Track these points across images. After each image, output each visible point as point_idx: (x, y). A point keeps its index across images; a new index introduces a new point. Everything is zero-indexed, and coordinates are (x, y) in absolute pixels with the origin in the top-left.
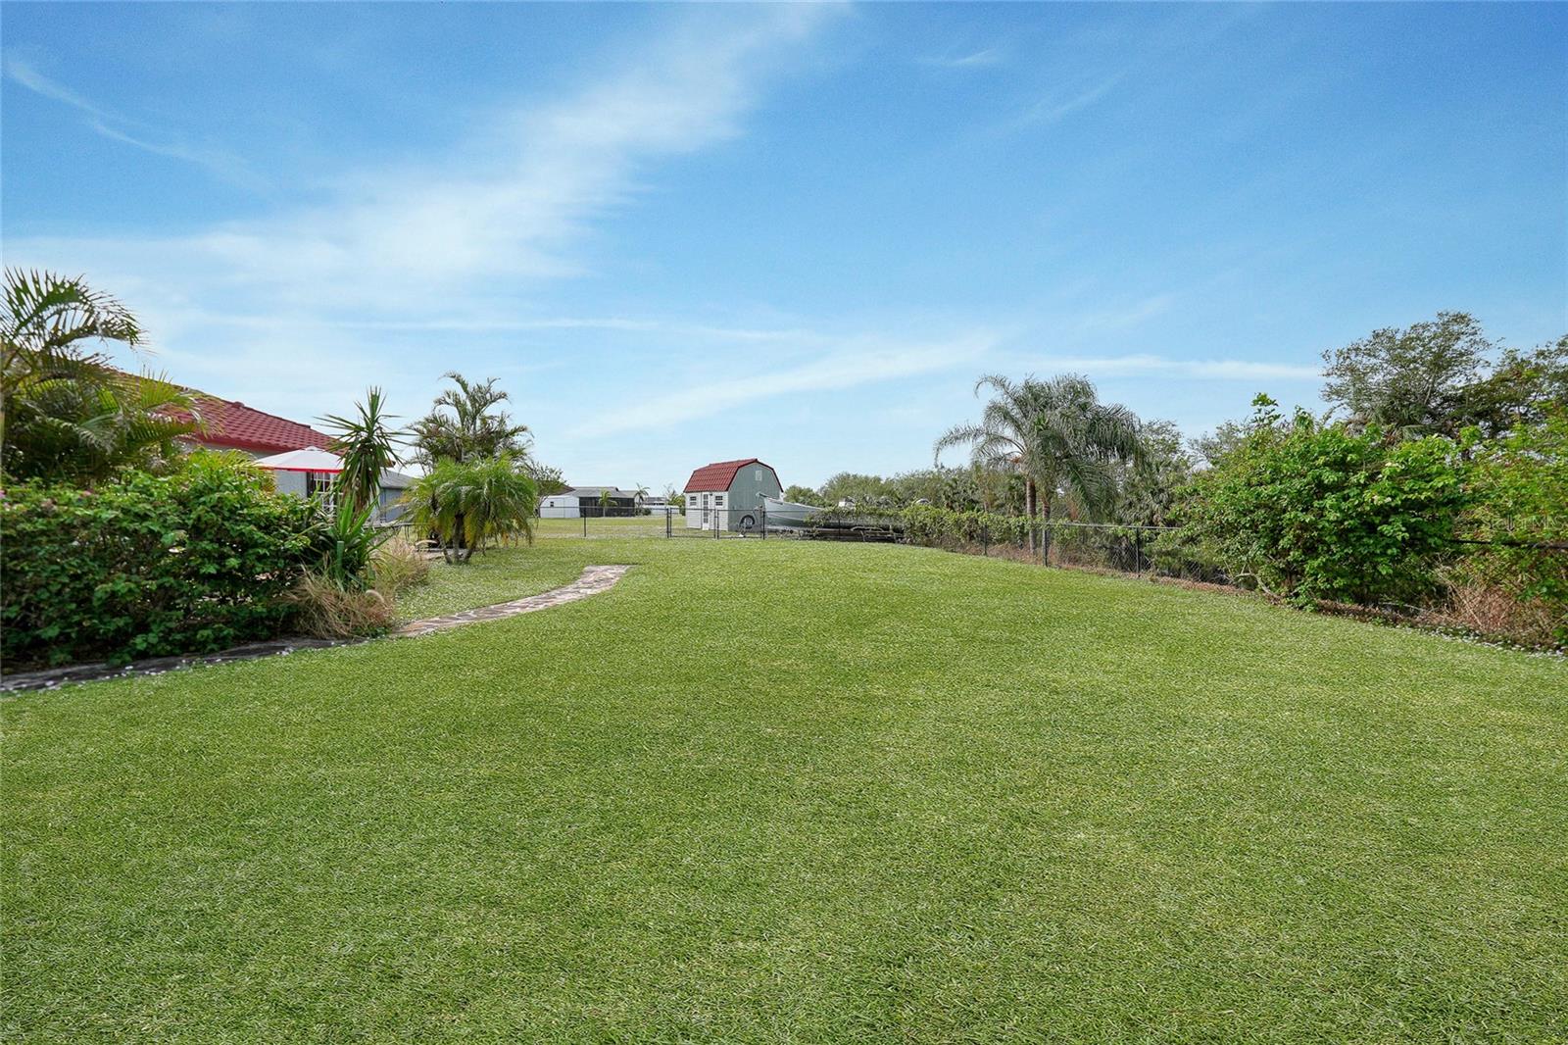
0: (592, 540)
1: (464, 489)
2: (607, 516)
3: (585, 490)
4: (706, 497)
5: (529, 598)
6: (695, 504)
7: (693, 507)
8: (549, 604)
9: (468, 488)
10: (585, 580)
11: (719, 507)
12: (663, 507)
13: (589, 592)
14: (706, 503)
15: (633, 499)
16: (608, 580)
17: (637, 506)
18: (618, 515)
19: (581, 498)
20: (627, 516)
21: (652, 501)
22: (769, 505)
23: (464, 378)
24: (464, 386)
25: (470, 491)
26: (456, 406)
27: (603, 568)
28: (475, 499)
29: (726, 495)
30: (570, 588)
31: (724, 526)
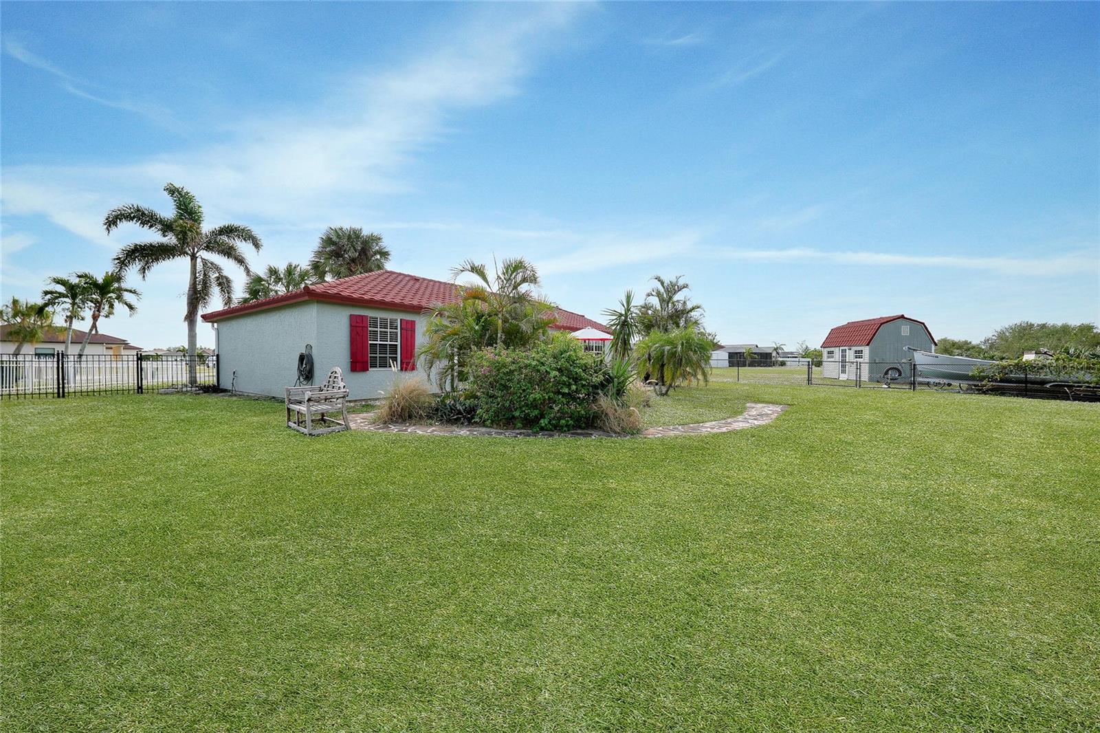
0: (745, 384)
1: (667, 348)
2: (749, 366)
3: (733, 347)
4: (843, 351)
5: (714, 423)
6: (833, 357)
7: (829, 360)
8: (729, 428)
9: (669, 348)
10: (750, 413)
11: (859, 360)
12: (797, 359)
13: (756, 422)
14: (844, 356)
15: (771, 353)
16: (767, 415)
17: (773, 359)
18: (758, 366)
19: (729, 353)
20: (765, 366)
21: (786, 355)
22: (920, 357)
23: (662, 278)
24: (662, 283)
25: (670, 350)
26: (658, 296)
27: (761, 405)
28: (673, 354)
29: (866, 350)
30: (740, 418)
31: (865, 376)
